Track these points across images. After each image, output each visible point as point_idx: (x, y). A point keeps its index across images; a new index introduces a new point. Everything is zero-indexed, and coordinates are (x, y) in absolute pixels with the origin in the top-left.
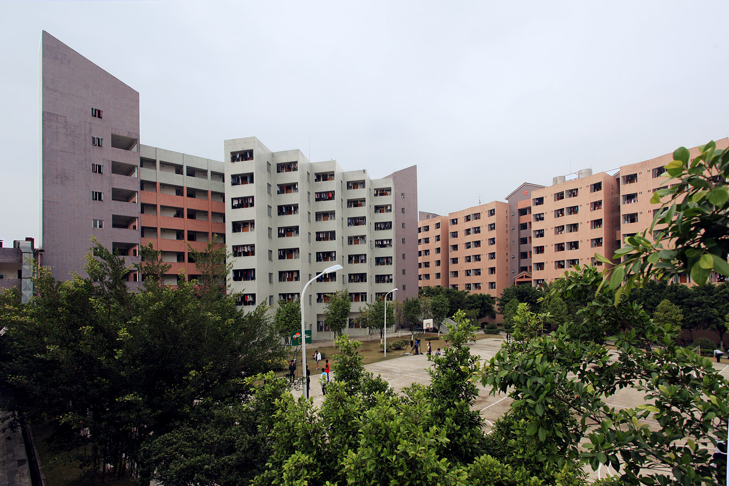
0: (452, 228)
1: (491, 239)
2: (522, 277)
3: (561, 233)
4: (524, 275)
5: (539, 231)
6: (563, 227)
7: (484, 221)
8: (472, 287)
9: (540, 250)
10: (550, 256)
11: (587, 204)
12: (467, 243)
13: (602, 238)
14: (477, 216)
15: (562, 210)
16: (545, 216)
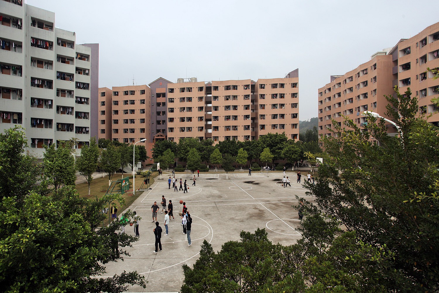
0: (115, 98)
1: (142, 109)
2: (159, 136)
3: (183, 112)
4: (160, 134)
5: (171, 108)
6: (184, 108)
7: (138, 97)
8: (129, 141)
9: (172, 120)
10: (177, 124)
11: (197, 97)
12: (125, 110)
13: (203, 117)
14: (133, 93)
15: (184, 98)
16: (175, 100)
